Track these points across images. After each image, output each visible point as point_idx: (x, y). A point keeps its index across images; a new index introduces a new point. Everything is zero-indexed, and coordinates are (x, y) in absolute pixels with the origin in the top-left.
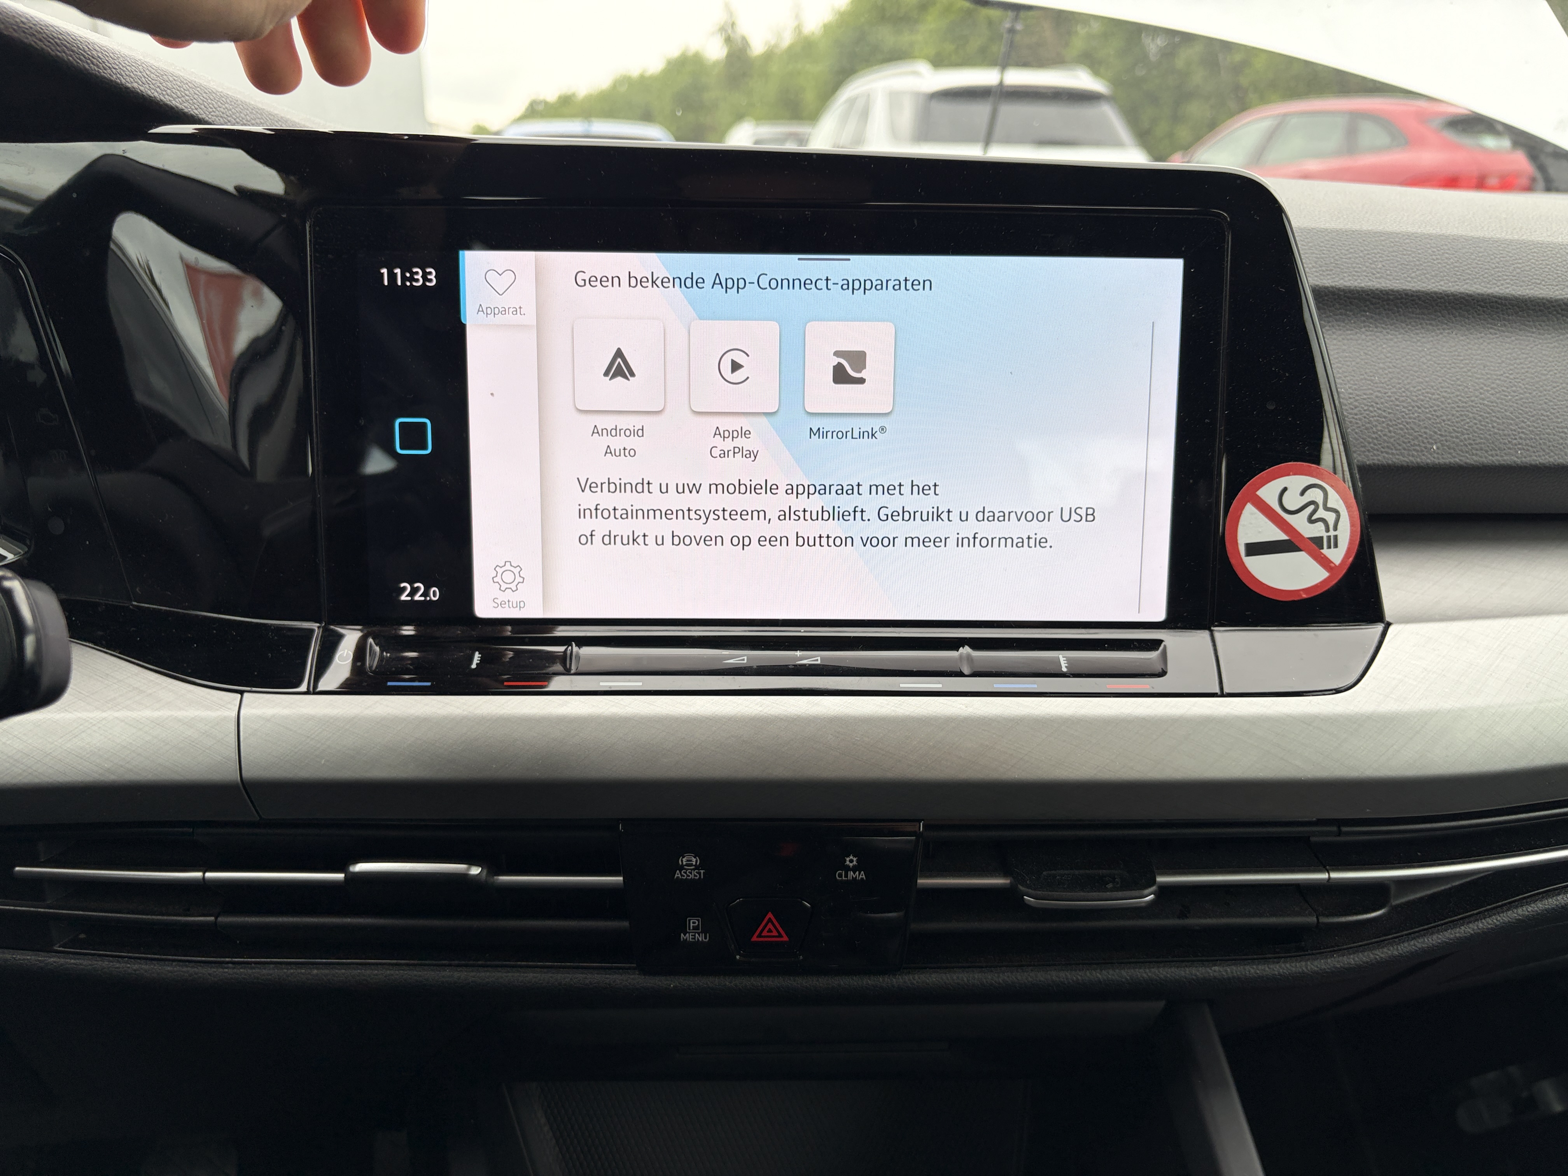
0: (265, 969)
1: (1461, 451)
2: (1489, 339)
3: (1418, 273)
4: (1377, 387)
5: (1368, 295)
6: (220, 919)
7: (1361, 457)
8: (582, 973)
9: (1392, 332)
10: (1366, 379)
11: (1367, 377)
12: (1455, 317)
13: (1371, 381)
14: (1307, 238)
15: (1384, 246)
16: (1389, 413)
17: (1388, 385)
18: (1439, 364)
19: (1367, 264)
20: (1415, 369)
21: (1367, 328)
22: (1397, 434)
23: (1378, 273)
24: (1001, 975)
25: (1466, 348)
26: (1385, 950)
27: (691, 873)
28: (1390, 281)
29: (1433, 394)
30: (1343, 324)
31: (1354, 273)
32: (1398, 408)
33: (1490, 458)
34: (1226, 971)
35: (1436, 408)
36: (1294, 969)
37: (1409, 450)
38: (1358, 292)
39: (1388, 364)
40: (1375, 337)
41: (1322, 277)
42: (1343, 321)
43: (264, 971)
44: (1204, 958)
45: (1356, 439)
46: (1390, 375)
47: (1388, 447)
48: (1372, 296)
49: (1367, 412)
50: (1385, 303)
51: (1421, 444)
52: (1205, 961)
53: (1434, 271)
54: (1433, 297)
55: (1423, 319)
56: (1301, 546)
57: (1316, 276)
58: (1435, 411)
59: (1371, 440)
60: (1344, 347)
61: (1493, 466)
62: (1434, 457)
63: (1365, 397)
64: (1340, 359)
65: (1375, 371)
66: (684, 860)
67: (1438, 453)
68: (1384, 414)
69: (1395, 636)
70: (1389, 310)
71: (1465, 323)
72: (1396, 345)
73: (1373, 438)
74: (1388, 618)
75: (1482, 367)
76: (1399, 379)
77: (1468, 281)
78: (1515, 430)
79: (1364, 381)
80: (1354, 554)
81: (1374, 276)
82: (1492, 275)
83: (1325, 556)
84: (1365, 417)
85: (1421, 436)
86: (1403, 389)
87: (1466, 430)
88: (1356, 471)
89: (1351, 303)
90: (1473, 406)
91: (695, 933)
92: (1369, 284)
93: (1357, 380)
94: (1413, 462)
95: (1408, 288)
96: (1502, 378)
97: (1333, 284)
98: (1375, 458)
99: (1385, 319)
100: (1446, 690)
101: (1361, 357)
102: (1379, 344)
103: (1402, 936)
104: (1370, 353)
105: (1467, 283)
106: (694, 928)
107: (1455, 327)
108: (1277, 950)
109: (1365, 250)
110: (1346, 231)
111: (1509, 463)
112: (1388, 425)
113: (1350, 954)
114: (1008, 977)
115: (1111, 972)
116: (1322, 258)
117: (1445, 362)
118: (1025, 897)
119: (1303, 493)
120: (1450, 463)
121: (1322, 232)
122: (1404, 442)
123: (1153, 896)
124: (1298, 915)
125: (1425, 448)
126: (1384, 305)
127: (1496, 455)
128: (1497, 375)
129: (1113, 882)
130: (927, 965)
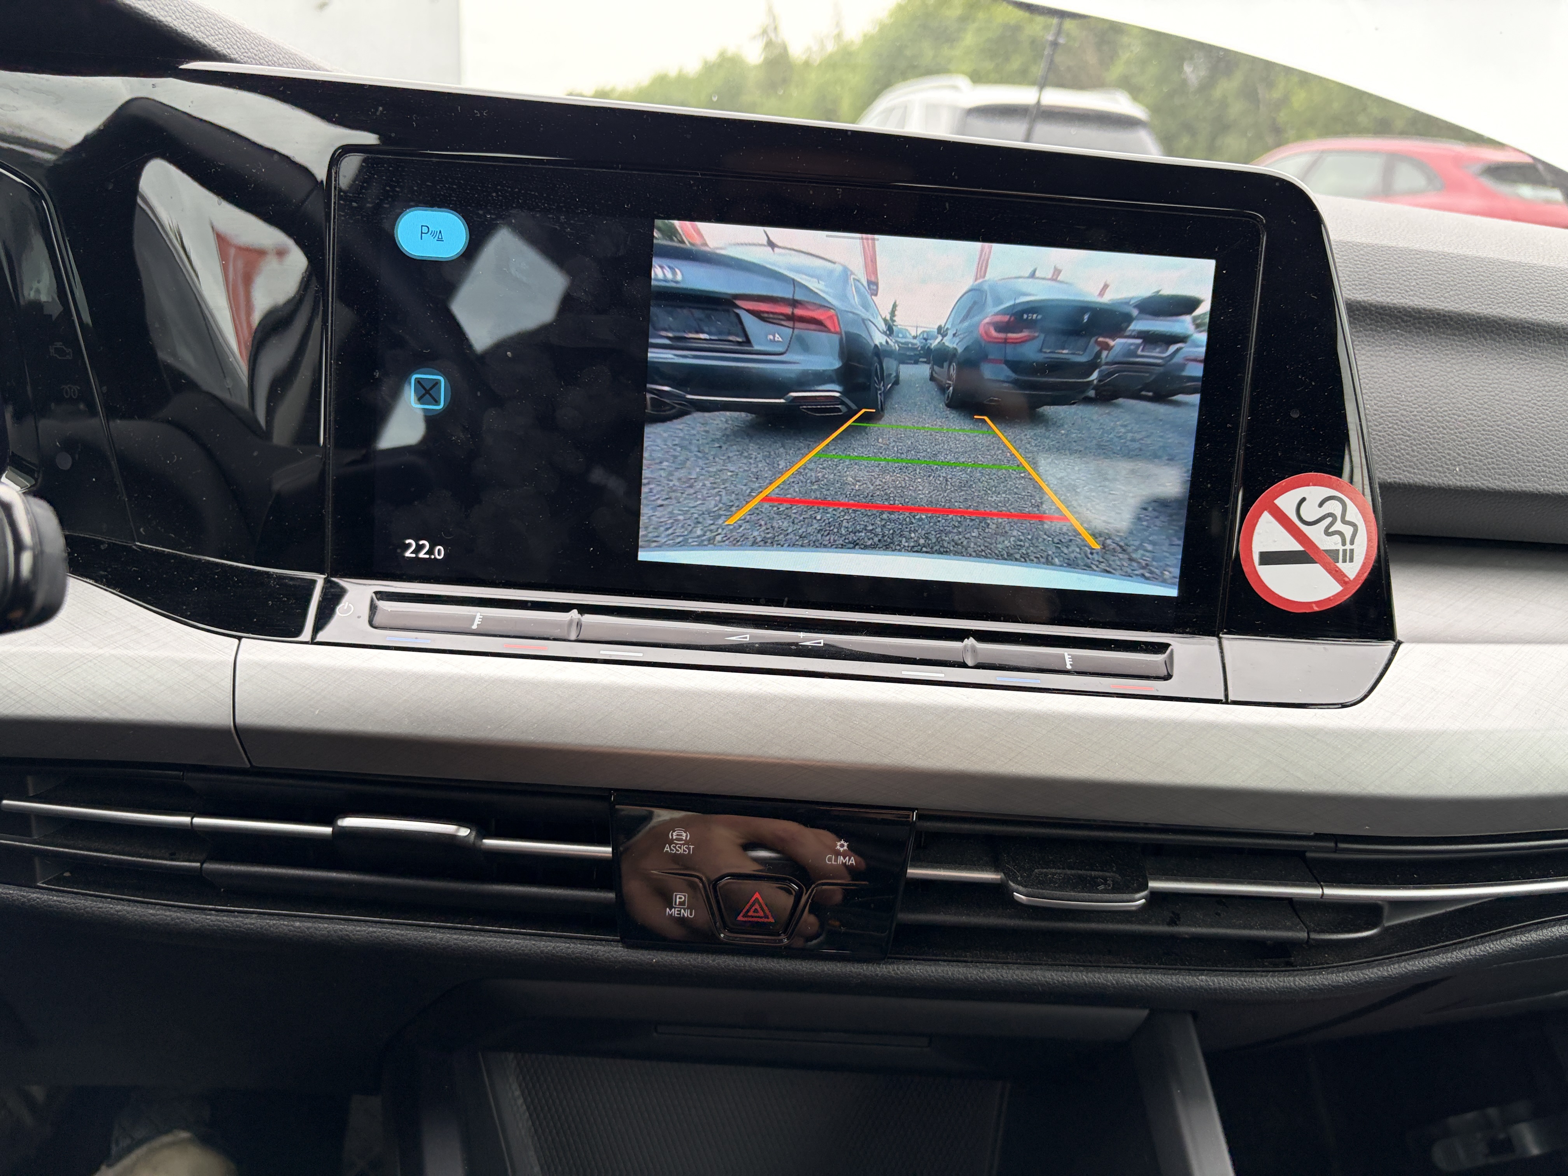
0: (247, 918)
1: (1484, 475)
2: (1519, 364)
3: (1451, 293)
4: (1403, 405)
5: (1400, 312)
6: (205, 865)
7: (1383, 475)
8: (565, 943)
9: (1422, 351)
10: (1392, 396)
12: (1486, 340)
13: (1398, 398)
14: (1342, 251)
15: (1419, 264)
16: (1414, 432)
17: (1414, 404)
18: (1467, 386)
19: (1401, 281)
20: (1443, 389)
21: (1396, 346)
22: (1420, 454)
23: (1412, 291)
24: (986, 971)
25: (1496, 372)
26: (1375, 970)
27: (680, 848)
28: (1423, 299)
29: (1459, 416)
30: (1373, 340)
31: (1387, 289)
32: (1423, 427)
33: (1513, 483)
34: (1213, 981)
35: (1461, 430)
36: (1282, 984)
37: (1431, 470)
38: (1390, 308)
39: (1416, 383)
40: (1404, 355)
41: (1355, 291)
42: (1373, 337)
43: (247, 921)
44: (1192, 967)
45: (1379, 456)
46: (1417, 394)
47: (1410, 466)
48: (1404, 313)
49: (1392, 430)
50: (1416, 321)
51: (1444, 465)
52: (1192, 970)
53: (1467, 292)
54: (1464, 318)
55: (1454, 340)
56: (1316, 560)
57: (1348, 290)
58: (1460, 433)
59: (1393, 458)
60: (1372, 363)
61: (1514, 491)
62: (1456, 479)
63: (1390, 414)
64: (1367, 375)
65: (1402, 389)
66: (674, 834)
67: (1460, 476)
68: (1408, 433)
69: (1405, 654)
70: (1420, 329)
71: (1496, 346)
72: (1425, 364)
73: (1395, 456)
74: (1399, 636)
75: (1510, 391)
76: (1426, 398)
77: (1501, 305)
78: (1539, 458)
79: (1390, 399)
80: (1370, 569)
81: (1407, 294)
83: (1340, 569)
84: (1389, 435)
85: (1444, 457)
86: (1429, 409)
87: (1490, 453)
88: (1377, 486)
89: (1382, 319)
90: (1498, 431)
91: (681, 908)
92: (1402, 301)
93: (1383, 397)
94: (1434, 483)
95: (1441, 308)
96: (1530, 404)
97: (1366, 299)
98: (1396, 476)
99: (1415, 338)
100: (1454, 712)
101: (1389, 374)
102: (1407, 362)
103: (1393, 957)
104: (1398, 370)
105: (1500, 307)
106: (680, 903)
107: (1485, 350)
108: (1266, 964)
109: (1401, 267)
110: (1382, 247)
111: (1531, 489)
112: (1411, 443)
113: (1340, 974)
114: (994, 973)
115: (1097, 975)
116: (1356, 272)
117: (1474, 385)
118: (1015, 894)
119: (1321, 505)
120: (1472, 486)
121: (1357, 246)
122: (1427, 462)
123: (1143, 901)
124: (1289, 929)
125: (1448, 469)
126: (1415, 323)
127: (1519, 481)
128: (1525, 401)
129: (1105, 883)
130: (911, 957)
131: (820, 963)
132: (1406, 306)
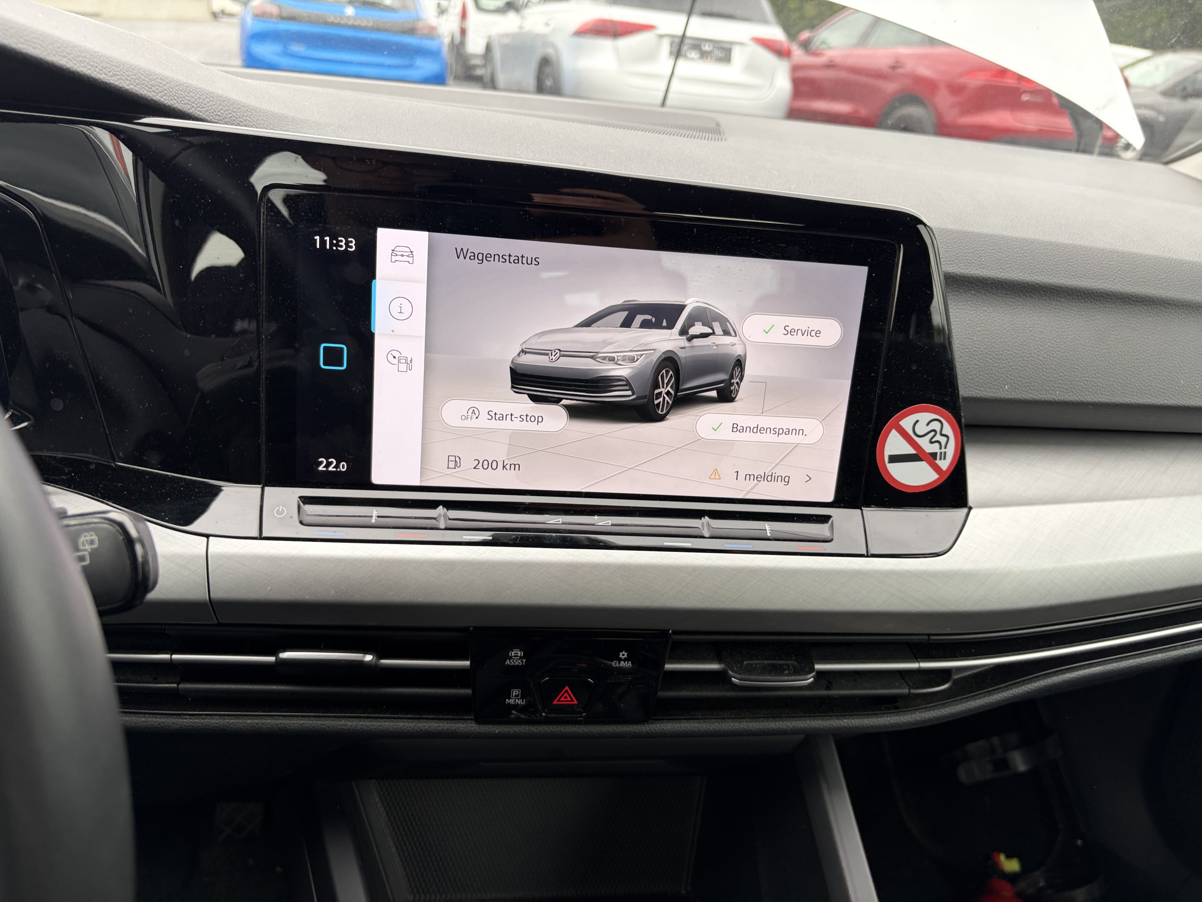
0: (213, 719)
1: (1022, 390)
2: (1047, 313)
3: (1007, 266)
4: (975, 344)
5: (975, 280)
6: (181, 686)
8: (437, 723)
9: (987, 305)
10: (968, 338)
11: (969, 336)
12: (1027, 298)
13: (972, 339)
15: (986, 245)
16: (981, 362)
17: (981, 343)
18: (1013, 330)
19: (976, 258)
20: (999, 332)
21: (971, 302)
22: (984, 377)
23: (982, 264)
24: (712, 725)
25: (1031, 319)
26: (947, 709)
27: (517, 661)
28: (989, 270)
29: (1008, 350)
30: (957, 298)
31: (967, 264)
32: (986, 359)
33: (1040, 396)
34: (851, 722)
35: (1009, 360)
36: (892, 722)
37: (990, 388)
38: (969, 277)
39: (983, 328)
40: (975, 308)
41: (947, 266)
42: (957, 296)
43: (213, 721)
44: (838, 714)
46: (983, 336)
47: (978, 386)
48: (977, 280)
49: (968, 361)
50: (984, 286)
51: (999, 385)
52: (839, 716)
53: (1016, 265)
54: (1014, 284)
55: (1007, 298)
56: (924, 458)
58: (1009, 362)
59: (968, 380)
60: (957, 314)
61: (1040, 401)
62: (1006, 394)
63: (967, 350)
65: (974, 333)
66: (513, 653)
67: (1008, 391)
69: (974, 516)
70: (987, 290)
71: (1032, 301)
72: (988, 314)
74: (970, 503)
75: (1040, 333)
76: (989, 339)
77: (1037, 274)
78: (1056, 378)
79: (967, 339)
80: (954, 464)
81: (979, 267)
82: (1053, 270)
83: (937, 465)
84: (966, 365)
85: (999, 379)
86: (990, 346)
87: (1026, 376)
89: (963, 284)
90: (1032, 360)
91: (516, 699)
92: (976, 272)
93: (963, 338)
94: (992, 397)
95: (1000, 277)
96: (1052, 341)
97: (953, 271)
98: (970, 392)
99: (983, 296)
100: (1002, 555)
101: (966, 322)
102: (978, 313)
104: (972, 319)
105: (1037, 275)
106: (516, 696)
107: (1026, 304)
108: (884, 709)
109: (975, 247)
110: (964, 232)
111: (1050, 399)
112: (979, 370)
113: (926, 712)
114: (716, 726)
115: (781, 723)
117: (1018, 328)
118: (733, 679)
119: (928, 424)
120: (1015, 398)
121: (949, 232)
122: (988, 383)
123: (812, 679)
124: (898, 688)
125: (1001, 387)
126: (984, 287)
127: (1043, 394)
128: (1048, 339)
129: (789, 669)
130: (664, 717)
131: (606, 726)
132: (978, 276)
